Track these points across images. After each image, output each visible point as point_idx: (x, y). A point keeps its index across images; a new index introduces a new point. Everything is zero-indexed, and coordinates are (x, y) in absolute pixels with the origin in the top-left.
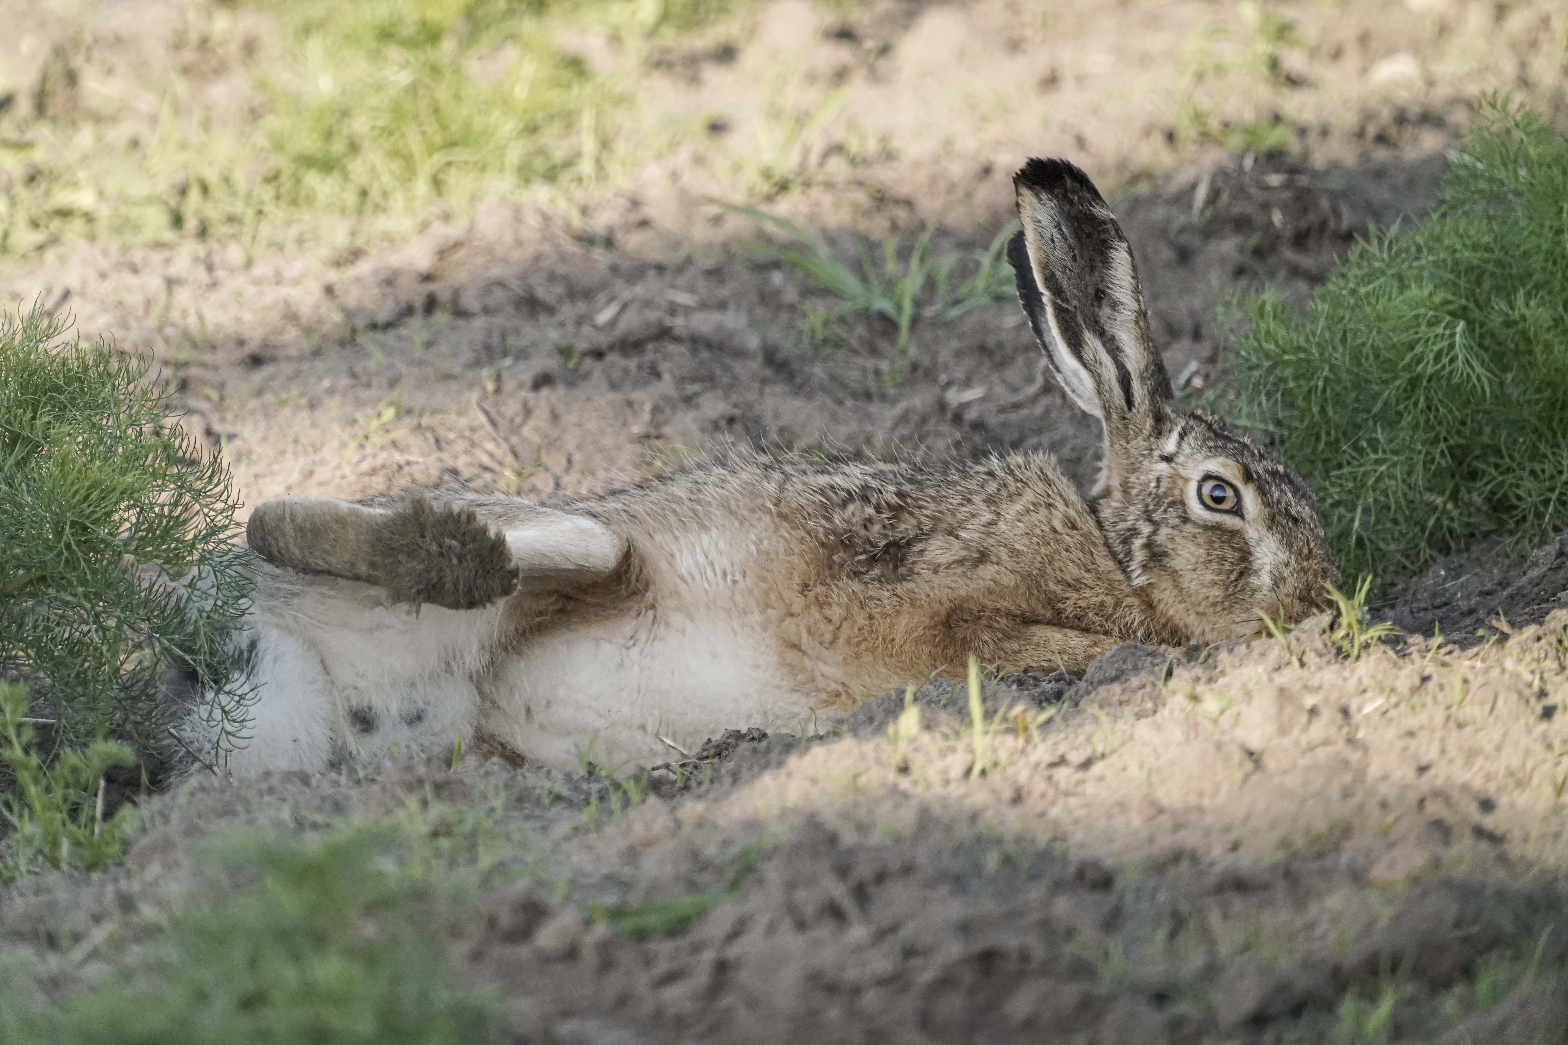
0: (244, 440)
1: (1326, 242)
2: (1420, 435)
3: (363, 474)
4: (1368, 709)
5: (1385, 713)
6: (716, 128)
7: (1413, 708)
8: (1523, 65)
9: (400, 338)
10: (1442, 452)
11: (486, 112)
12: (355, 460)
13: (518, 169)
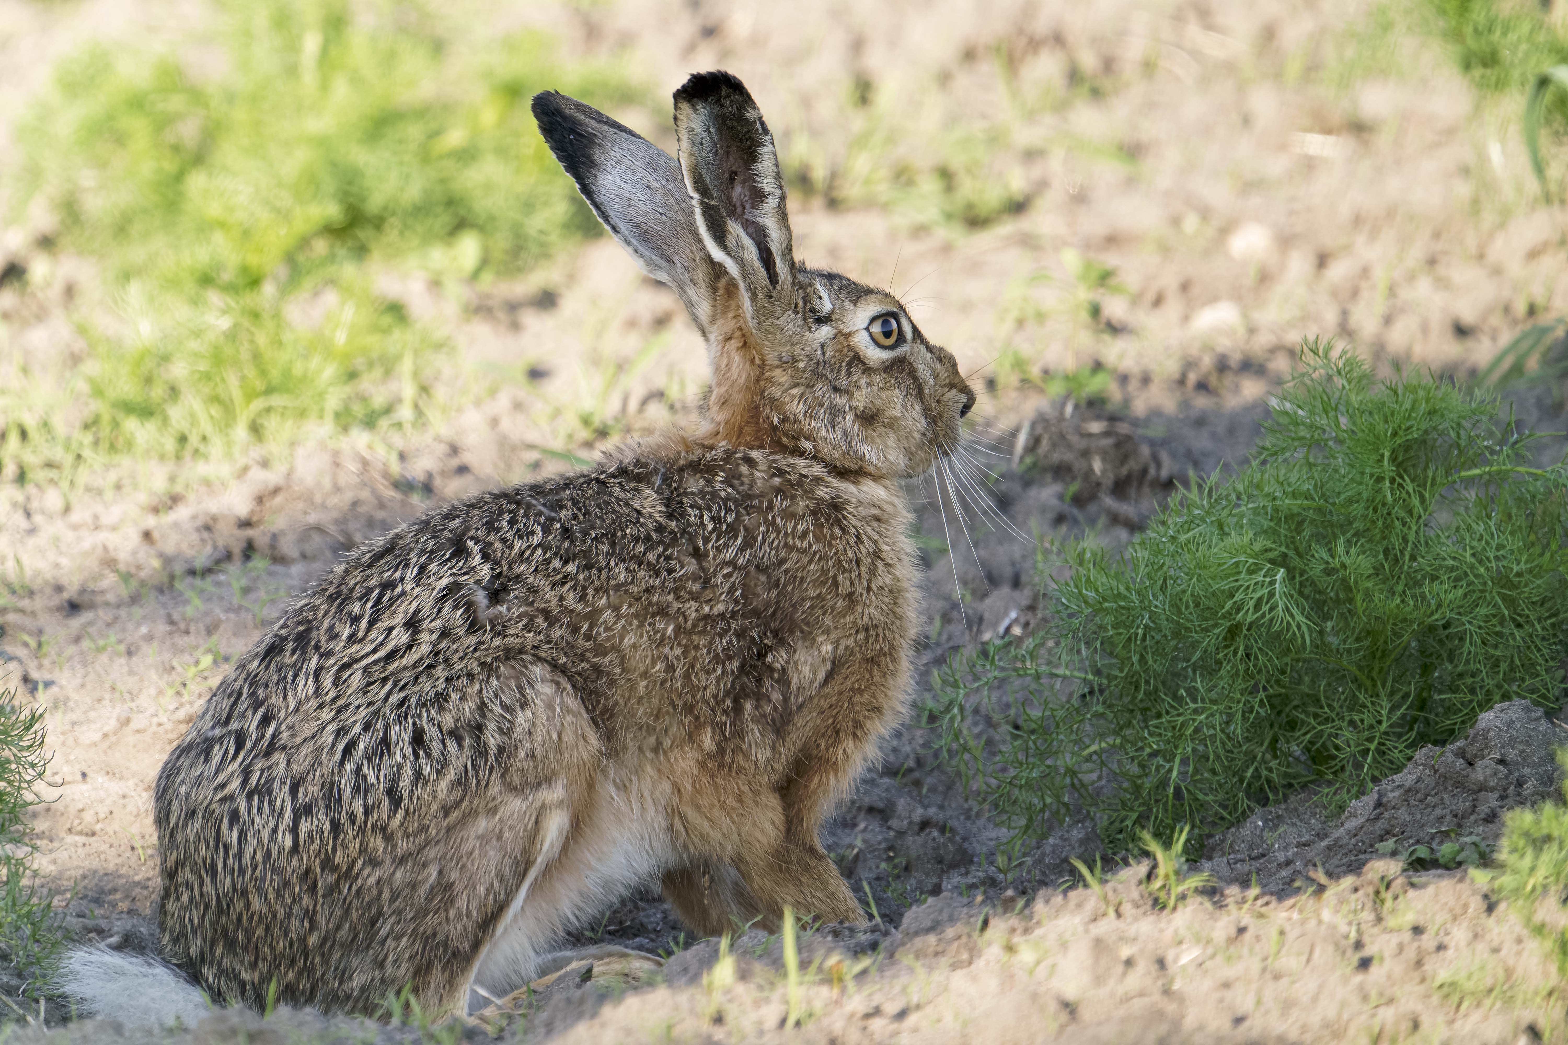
0: (61, 687)
1: (1146, 490)
2: (1240, 684)
3: (180, 722)
4: (1185, 959)
5: (1201, 964)
6: (536, 374)
7: (1229, 959)
8: (1345, 314)
9: (218, 584)
10: (1261, 702)
11: (306, 357)
12: (172, 707)
13: (337, 415)
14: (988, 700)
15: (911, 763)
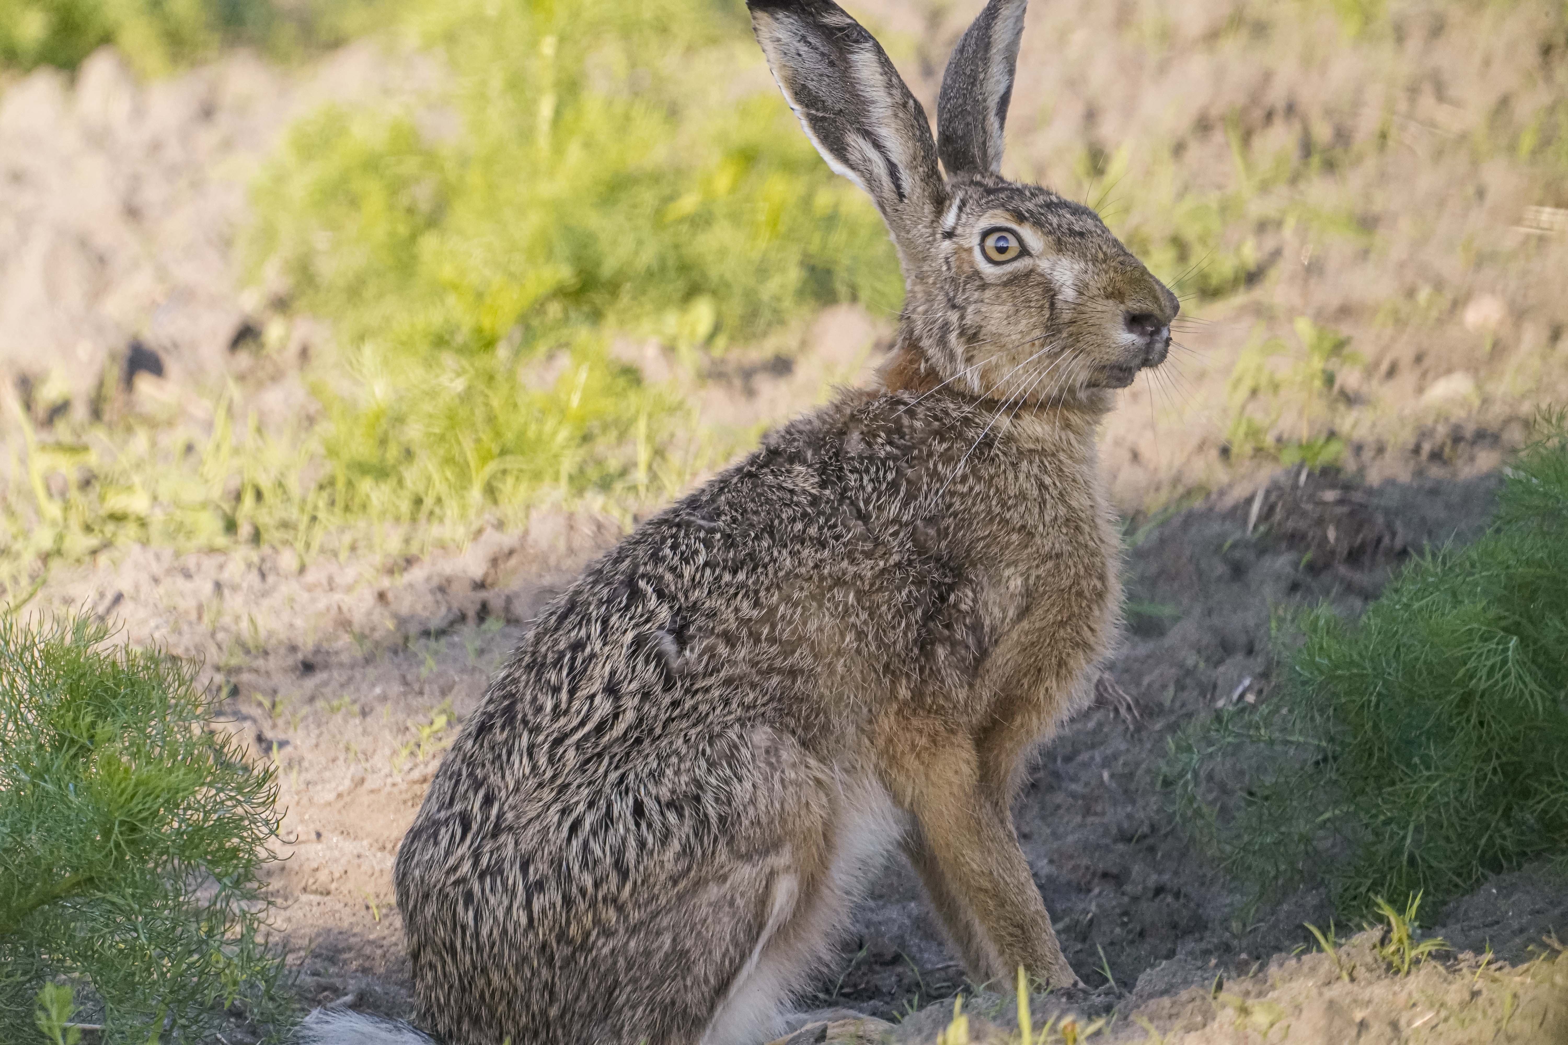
0: (296, 748)
1: (1380, 559)
2: (1473, 752)
3: (415, 782)
4: (1418, 1023)
5: (1434, 1027)
7: (1462, 1022)
9: (453, 645)
10: (1495, 770)
11: (540, 421)
12: (406, 768)
13: (571, 478)
14: (1221, 766)
15: (1145, 829)
